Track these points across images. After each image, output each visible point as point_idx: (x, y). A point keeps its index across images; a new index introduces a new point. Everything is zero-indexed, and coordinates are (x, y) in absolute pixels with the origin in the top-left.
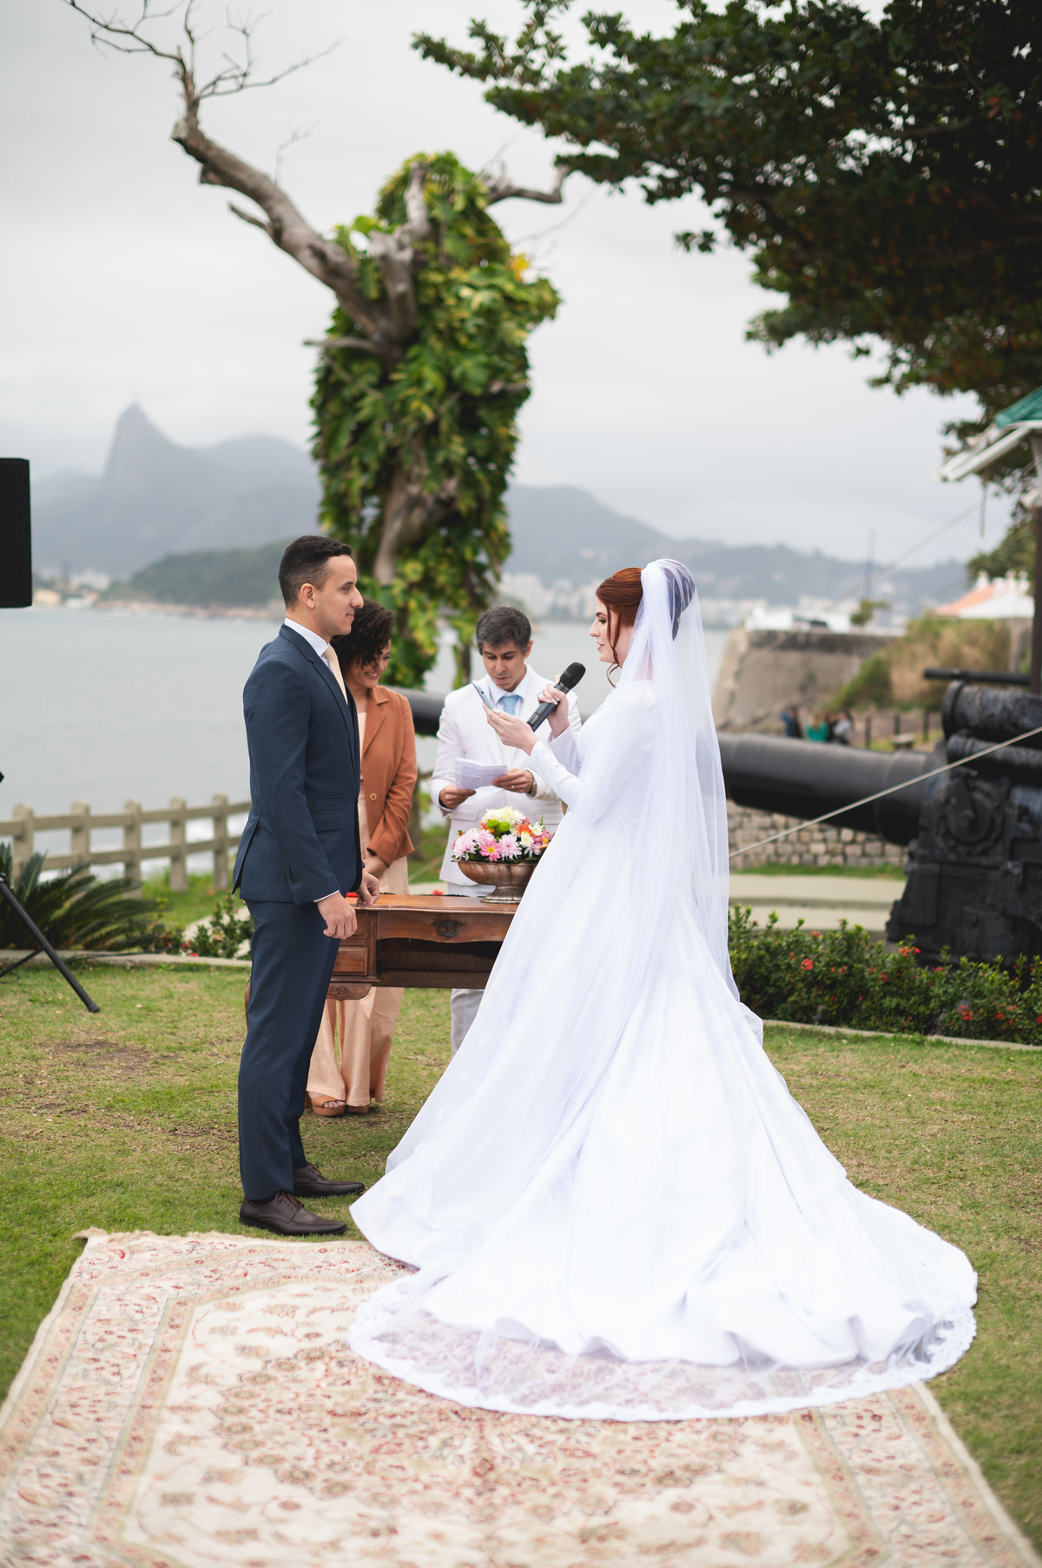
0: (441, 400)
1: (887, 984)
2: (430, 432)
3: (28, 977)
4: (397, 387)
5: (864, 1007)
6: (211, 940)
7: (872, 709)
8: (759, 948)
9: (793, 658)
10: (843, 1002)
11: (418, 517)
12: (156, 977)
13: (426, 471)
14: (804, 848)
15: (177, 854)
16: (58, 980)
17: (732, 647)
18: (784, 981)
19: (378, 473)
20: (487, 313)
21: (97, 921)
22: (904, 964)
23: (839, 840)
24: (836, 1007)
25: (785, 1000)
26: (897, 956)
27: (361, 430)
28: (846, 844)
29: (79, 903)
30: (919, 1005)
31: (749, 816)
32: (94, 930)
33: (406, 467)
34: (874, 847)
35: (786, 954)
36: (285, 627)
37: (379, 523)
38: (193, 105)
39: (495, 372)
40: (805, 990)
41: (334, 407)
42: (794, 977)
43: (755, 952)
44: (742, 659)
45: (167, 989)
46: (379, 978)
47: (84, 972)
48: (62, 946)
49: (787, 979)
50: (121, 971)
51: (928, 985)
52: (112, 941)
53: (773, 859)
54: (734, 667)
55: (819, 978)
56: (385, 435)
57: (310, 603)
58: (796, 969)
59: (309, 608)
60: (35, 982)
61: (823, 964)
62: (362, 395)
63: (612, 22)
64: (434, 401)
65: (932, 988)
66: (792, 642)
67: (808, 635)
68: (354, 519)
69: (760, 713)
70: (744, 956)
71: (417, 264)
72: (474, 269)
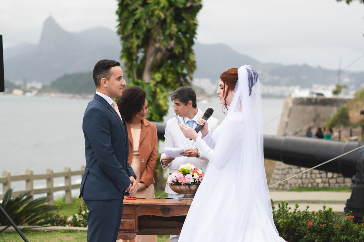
0: (167, 11)
1: (342, 230)
2: (163, 23)
3: (6, 236)
4: (150, 5)
5: (333, 240)
6: (78, 220)
7: (342, 127)
8: (292, 218)
9: (310, 108)
10: (325, 238)
11: (159, 56)
12: (56, 235)
13: (162, 38)
14: (313, 181)
15: (68, 190)
16: (18, 237)
17: (286, 105)
18: (302, 230)
19: (143, 39)
21: (34, 214)
22: (349, 222)
23: (327, 177)
24: (322, 240)
25: (302, 238)
26: (346, 219)
27: (136, 23)
28: (329, 179)
29: (26, 207)
30: (355, 238)
31: (291, 169)
32: (32, 217)
33: (154, 37)
34: (340, 180)
35: (302, 220)
36: (96, 95)
37: (144, 59)
40: (310, 234)
41: (125, 14)
42: (306, 229)
43: (290, 219)
44: (290, 110)
45: (61, 239)
46: (140, 231)
47: (28, 234)
48: (20, 224)
49: (303, 229)
50: (43, 233)
51: (358, 230)
52: (39, 221)
53: (301, 185)
54: (287, 112)
55: (315, 229)
56: (146, 24)
57: (105, 86)
58: (306, 226)
59: (105, 87)
60: (9, 238)
61: (317, 223)
62: (136, 9)
64: (165, 11)
65: (360, 231)
66: (309, 102)
67: (316, 99)
68: (134, 57)
69: (298, 130)
70: (285, 221)
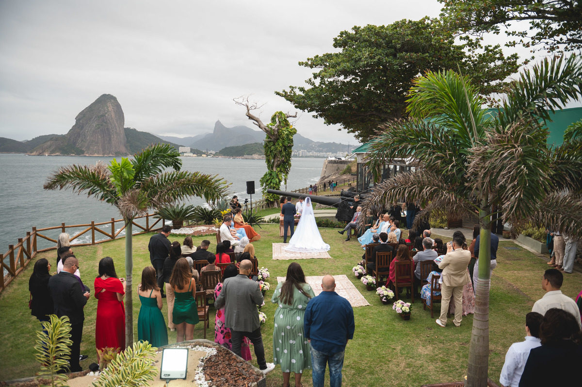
2: (281, 152)
4: (276, 146)
9: (335, 165)
11: (279, 162)
13: (280, 157)
17: (325, 163)
19: (274, 157)
20: (287, 135)
27: (271, 151)
33: (277, 156)
37: (274, 163)
38: (248, 111)
39: (289, 143)
40: (323, 224)
41: (267, 148)
44: (326, 166)
56: (274, 152)
62: (271, 147)
63: (302, 88)
64: (281, 147)
66: (335, 162)
67: (338, 161)
71: (278, 130)
72: (285, 128)
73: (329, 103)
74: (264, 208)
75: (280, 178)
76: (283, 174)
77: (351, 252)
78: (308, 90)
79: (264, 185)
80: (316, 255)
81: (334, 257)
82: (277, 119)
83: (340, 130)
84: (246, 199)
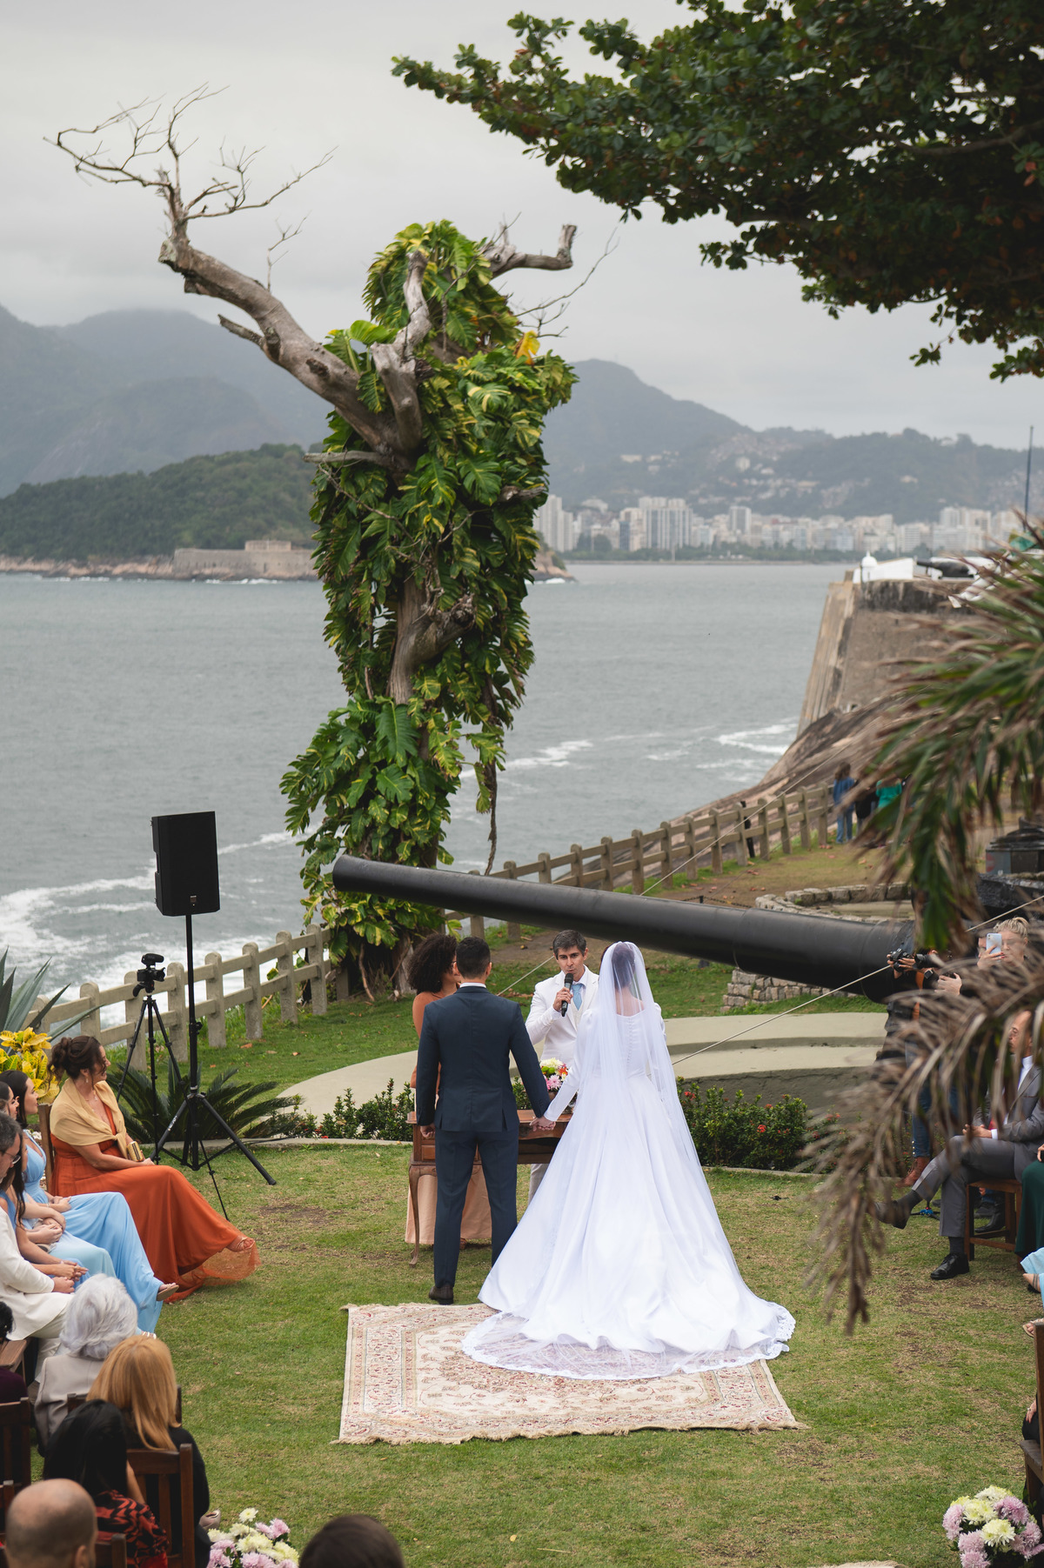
0: (453, 514)
2: (442, 550)
4: (406, 500)
6: (336, 1125)
8: (729, 1118)
11: (433, 634)
12: (303, 1155)
16: (242, 1160)
17: (835, 608)
18: (747, 1140)
19: (390, 585)
20: (497, 414)
25: (749, 1153)
27: (367, 545)
33: (419, 584)
35: (748, 1121)
37: (391, 635)
38: (180, 225)
39: (508, 478)
40: (762, 1146)
41: (338, 521)
42: (754, 1137)
43: (726, 1121)
45: (315, 1164)
49: (750, 1139)
54: (838, 635)
55: (771, 1137)
58: (755, 1132)
61: (773, 1127)
63: (616, 30)
64: (446, 514)
67: (936, 591)
71: (422, 374)
72: (481, 357)
73: (829, 146)
74: (320, 1005)
75: (442, 758)
76: (469, 727)
77: (955, 1375)
78: (658, 44)
79: (318, 816)
80: (680, 1398)
81: (822, 1418)
82: (412, 290)
83: (929, 356)
84: (150, 959)
